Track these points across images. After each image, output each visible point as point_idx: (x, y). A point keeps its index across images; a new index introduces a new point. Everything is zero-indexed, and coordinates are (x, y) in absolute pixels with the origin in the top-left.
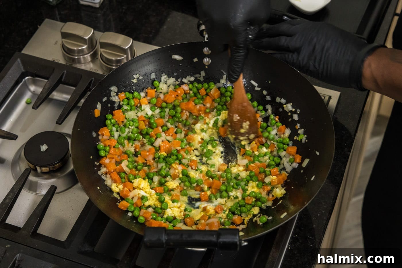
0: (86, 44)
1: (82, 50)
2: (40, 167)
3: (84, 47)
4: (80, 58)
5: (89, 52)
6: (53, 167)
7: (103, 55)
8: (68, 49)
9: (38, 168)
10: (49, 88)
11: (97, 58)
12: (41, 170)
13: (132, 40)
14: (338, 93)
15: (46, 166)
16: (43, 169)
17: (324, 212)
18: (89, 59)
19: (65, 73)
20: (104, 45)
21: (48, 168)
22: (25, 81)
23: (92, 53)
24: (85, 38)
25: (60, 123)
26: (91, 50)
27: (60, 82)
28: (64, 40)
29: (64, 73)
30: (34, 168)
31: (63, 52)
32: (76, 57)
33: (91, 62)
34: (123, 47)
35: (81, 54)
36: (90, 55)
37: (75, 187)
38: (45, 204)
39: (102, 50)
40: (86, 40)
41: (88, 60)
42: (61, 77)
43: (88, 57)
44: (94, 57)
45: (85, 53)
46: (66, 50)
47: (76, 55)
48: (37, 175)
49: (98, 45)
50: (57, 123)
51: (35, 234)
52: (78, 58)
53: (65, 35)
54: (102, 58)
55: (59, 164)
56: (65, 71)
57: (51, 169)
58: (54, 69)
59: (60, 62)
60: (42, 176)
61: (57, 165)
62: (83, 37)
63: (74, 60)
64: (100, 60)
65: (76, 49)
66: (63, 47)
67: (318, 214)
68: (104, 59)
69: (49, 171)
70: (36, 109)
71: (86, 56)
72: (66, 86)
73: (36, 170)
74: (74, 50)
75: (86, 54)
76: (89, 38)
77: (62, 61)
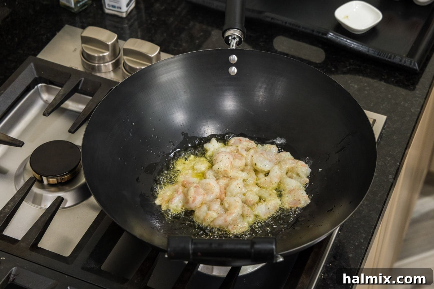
0: (108, 50)
1: (104, 57)
2: (47, 177)
3: (105, 54)
4: (101, 66)
5: (111, 60)
6: (61, 178)
7: (126, 64)
8: (89, 55)
9: (44, 178)
10: (63, 95)
11: (120, 68)
12: (48, 181)
13: (159, 48)
14: (384, 117)
15: (53, 177)
16: (51, 180)
17: (362, 241)
18: (111, 68)
19: (83, 80)
20: (128, 52)
21: (56, 180)
22: (38, 88)
23: (114, 61)
24: (108, 43)
25: (73, 131)
26: (113, 58)
27: (75, 90)
28: (84, 45)
29: (81, 80)
30: (40, 179)
31: (82, 59)
32: (96, 65)
33: (112, 72)
34: (149, 55)
35: (102, 62)
36: (112, 64)
37: (84, 202)
38: (50, 215)
39: (125, 57)
40: (108, 45)
41: (109, 69)
42: (78, 85)
43: (110, 65)
44: (116, 66)
45: (106, 61)
46: (85, 56)
47: (97, 62)
48: (42, 187)
49: (122, 52)
50: (70, 131)
51: (35, 247)
52: (98, 66)
53: (86, 40)
54: (125, 67)
55: (68, 176)
56: (83, 79)
57: (59, 181)
58: (70, 76)
59: (78, 69)
60: (48, 189)
61: (66, 177)
62: (105, 42)
63: (93, 68)
64: (122, 70)
65: (96, 55)
66: (83, 53)
67: (356, 243)
68: (127, 68)
69: (57, 183)
70: (47, 115)
71: (107, 64)
72: (82, 95)
73: (41, 181)
74: (94, 57)
75: (108, 62)
76: (112, 44)
77: (80, 68)
